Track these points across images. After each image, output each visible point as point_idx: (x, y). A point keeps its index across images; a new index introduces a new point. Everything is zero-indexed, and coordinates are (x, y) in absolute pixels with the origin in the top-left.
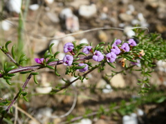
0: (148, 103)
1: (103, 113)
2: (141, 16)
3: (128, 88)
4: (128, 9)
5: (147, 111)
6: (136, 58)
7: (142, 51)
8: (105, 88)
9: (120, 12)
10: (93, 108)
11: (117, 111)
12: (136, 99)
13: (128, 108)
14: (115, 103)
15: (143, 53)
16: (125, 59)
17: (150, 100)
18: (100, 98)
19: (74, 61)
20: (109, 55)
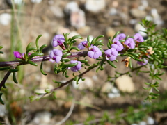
0: (160, 111)
1: (107, 120)
2: (155, 13)
3: (137, 92)
4: (141, 4)
5: (158, 120)
6: (143, 57)
7: (151, 48)
8: (111, 92)
9: (131, 7)
10: (97, 114)
11: (124, 118)
12: (146, 106)
13: (137, 115)
14: (122, 110)
15: (151, 51)
16: (130, 58)
17: (162, 107)
18: (105, 103)
19: (63, 57)
20: (109, 52)
